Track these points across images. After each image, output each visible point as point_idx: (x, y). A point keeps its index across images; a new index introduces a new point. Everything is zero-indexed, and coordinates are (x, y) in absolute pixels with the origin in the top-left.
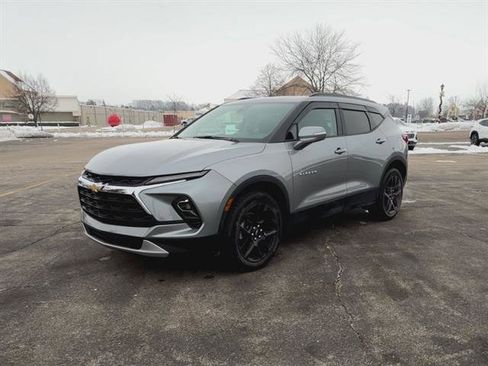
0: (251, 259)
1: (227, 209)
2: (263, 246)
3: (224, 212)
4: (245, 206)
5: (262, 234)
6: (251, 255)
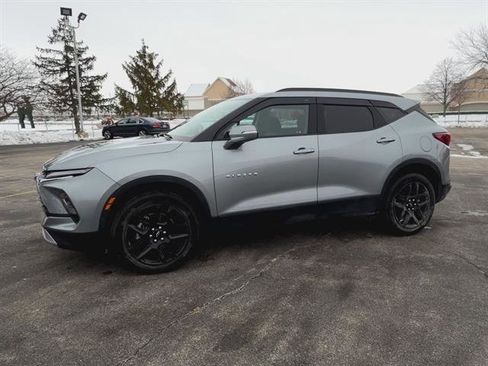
0: (147, 262)
1: (108, 207)
2: (170, 248)
3: (104, 210)
4: (135, 206)
5: (166, 236)
6: (147, 256)
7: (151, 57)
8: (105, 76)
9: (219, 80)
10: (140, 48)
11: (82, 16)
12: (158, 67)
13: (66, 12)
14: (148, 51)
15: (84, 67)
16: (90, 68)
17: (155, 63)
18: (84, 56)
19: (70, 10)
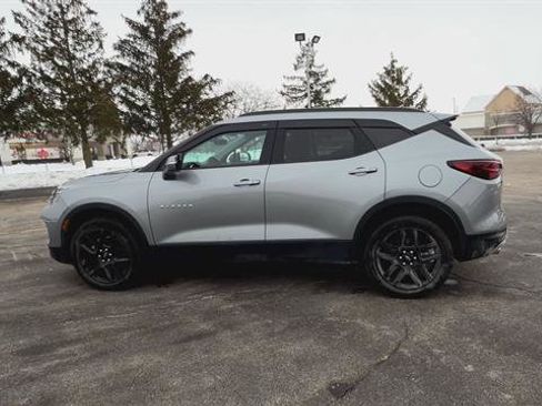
3: (62, 230)
7: (400, 72)
8: (345, 98)
9: (506, 89)
10: (387, 64)
11: (316, 39)
12: (406, 82)
13: (300, 37)
14: (397, 65)
15: (323, 90)
16: (328, 91)
17: (404, 79)
18: (324, 80)
19: (303, 35)
